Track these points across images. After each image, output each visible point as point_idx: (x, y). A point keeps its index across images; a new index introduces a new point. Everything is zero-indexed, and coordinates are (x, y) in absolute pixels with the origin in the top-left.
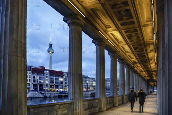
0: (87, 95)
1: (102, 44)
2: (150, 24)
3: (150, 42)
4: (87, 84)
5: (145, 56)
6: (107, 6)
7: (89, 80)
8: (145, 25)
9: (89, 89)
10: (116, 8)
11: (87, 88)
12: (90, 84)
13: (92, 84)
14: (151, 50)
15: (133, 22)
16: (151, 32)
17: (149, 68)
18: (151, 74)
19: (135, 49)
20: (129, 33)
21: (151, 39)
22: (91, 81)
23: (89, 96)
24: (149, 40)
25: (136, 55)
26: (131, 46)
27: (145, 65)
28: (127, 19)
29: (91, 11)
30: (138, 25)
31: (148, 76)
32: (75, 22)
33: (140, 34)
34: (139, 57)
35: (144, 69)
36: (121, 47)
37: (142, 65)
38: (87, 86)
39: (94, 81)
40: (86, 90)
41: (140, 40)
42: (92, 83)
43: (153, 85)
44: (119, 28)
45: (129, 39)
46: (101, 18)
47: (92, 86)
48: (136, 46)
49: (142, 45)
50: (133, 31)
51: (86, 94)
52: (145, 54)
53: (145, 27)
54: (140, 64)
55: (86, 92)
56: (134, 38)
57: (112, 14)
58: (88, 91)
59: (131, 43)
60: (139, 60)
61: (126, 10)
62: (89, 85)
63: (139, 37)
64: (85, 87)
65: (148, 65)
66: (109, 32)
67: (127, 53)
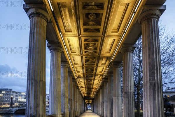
0: (11, 112)
1: (59, 50)
2: (115, 35)
3: (104, 56)
4: (12, 99)
5: (93, 70)
6: (79, 3)
7: (14, 94)
8: (109, 35)
9: (14, 105)
10: (88, 9)
11: (11, 104)
12: (15, 99)
13: (17, 99)
14: (102, 65)
15: (98, 30)
16: (110, 45)
17: (91, 84)
18: (90, 91)
19: (86, 61)
20: (88, 42)
21: (107, 52)
22: (16, 96)
23: (13, 113)
24: (105, 53)
25: (85, 68)
26: (84, 57)
27: (89, 80)
28: (93, 25)
29: (57, 5)
30: (102, 35)
31: (86, 93)
32: (40, 13)
33: (100, 45)
34: (86, 70)
35: (86, 85)
36: (72, 58)
37: (86, 80)
38: (12, 101)
39: (20, 96)
40: (9, 106)
41: (96, 52)
42: (17, 97)
43: (87, 103)
44: (81, 34)
45: (85, 49)
46: (64, 18)
47: (17, 102)
48: (89, 58)
49: (95, 58)
50: (94, 40)
51: (9, 111)
52: (94, 68)
53: (108, 38)
54: (84, 79)
55: (10, 109)
56: (91, 49)
57: (80, 15)
58: (13, 108)
59: (86, 54)
60: (85, 75)
61: (96, 14)
62: (13, 100)
63: (96, 49)
64: (8, 102)
65: (92, 81)
66: (66, 37)
67: (76, 65)
